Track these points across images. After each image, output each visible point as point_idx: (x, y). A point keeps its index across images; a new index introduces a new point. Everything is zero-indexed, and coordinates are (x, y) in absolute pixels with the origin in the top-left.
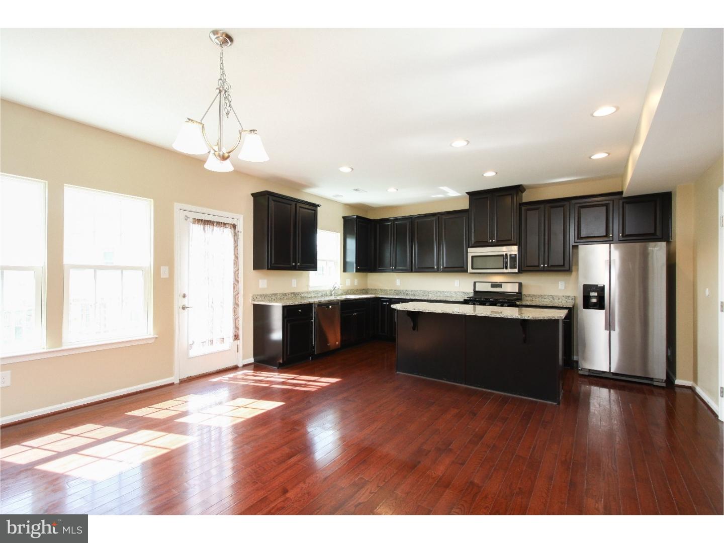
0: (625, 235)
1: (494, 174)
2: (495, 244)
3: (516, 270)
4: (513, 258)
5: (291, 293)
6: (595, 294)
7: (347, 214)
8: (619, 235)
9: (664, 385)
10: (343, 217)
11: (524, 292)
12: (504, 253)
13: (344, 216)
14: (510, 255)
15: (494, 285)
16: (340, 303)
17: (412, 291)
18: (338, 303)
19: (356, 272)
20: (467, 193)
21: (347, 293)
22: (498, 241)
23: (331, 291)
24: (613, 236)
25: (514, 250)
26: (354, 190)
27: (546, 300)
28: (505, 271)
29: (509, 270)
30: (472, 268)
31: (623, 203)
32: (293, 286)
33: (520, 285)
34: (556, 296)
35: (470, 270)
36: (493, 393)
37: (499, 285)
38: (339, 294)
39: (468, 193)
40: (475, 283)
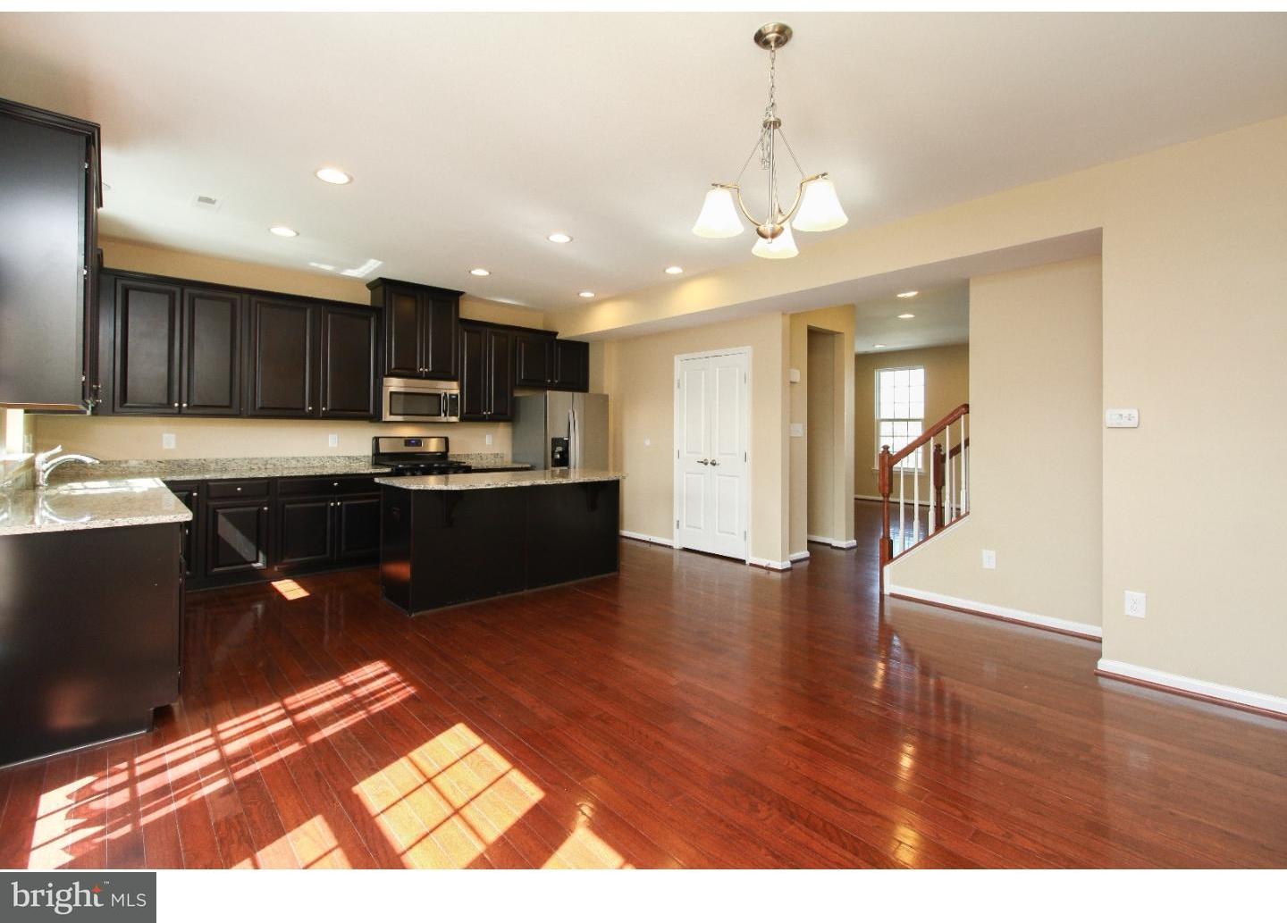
1: (487, 273)
2: (427, 376)
3: (455, 419)
4: (451, 400)
6: (561, 449)
11: (450, 452)
12: (442, 392)
14: (450, 395)
15: (408, 441)
17: (217, 462)
22: (432, 371)
25: (454, 388)
26: (201, 199)
27: (473, 461)
29: (441, 419)
30: (391, 414)
33: (446, 441)
34: (484, 455)
35: (387, 417)
37: (417, 442)
40: (376, 439)
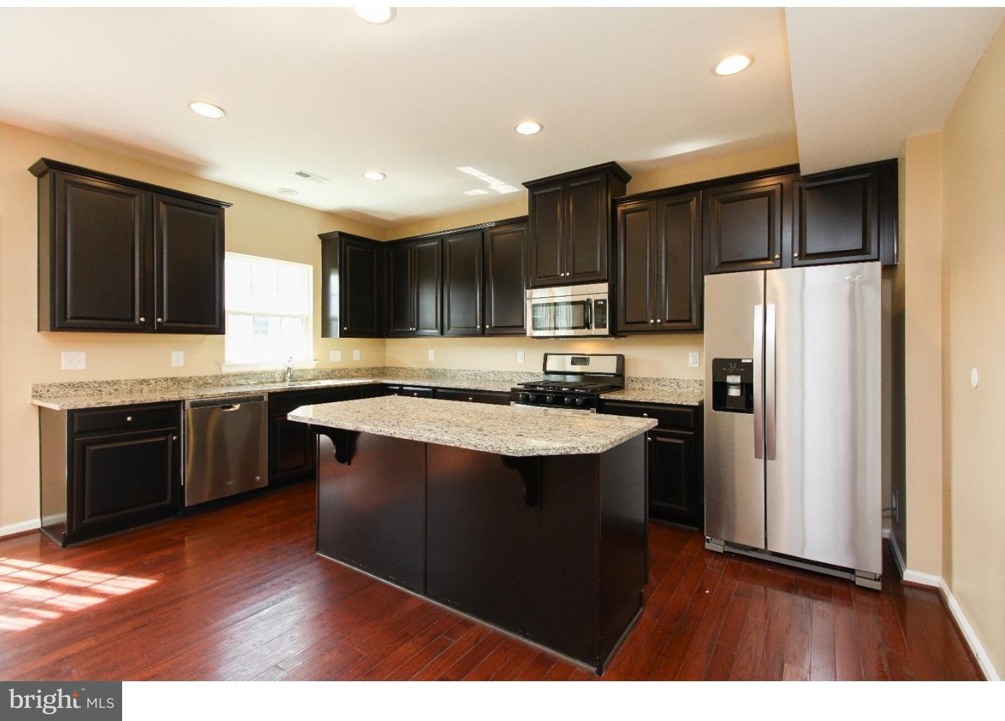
0: (804, 255)
2: (569, 281)
3: (606, 331)
4: (599, 307)
5: (166, 379)
6: (737, 379)
7: (331, 228)
8: (793, 253)
9: (877, 586)
10: (320, 236)
11: (630, 372)
12: (584, 298)
13: (320, 233)
14: (596, 301)
15: (577, 360)
16: (266, 398)
18: (262, 398)
19: (341, 336)
20: (523, 184)
21: (329, 375)
22: (574, 274)
23: (285, 374)
24: (781, 258)
25: (599, 291)
26: (299, 174)
27: (665, 388)
28: (585, 332)
29: (594, 331)
30: (534, 329)
31: (801, 189)
32: (174, 364)
33: (621, 359)
35: (529, 331)
36: (473, 624)
37: (583, 360)
38: (309, 377)
39: (526, 184)
40: (546, 356)
